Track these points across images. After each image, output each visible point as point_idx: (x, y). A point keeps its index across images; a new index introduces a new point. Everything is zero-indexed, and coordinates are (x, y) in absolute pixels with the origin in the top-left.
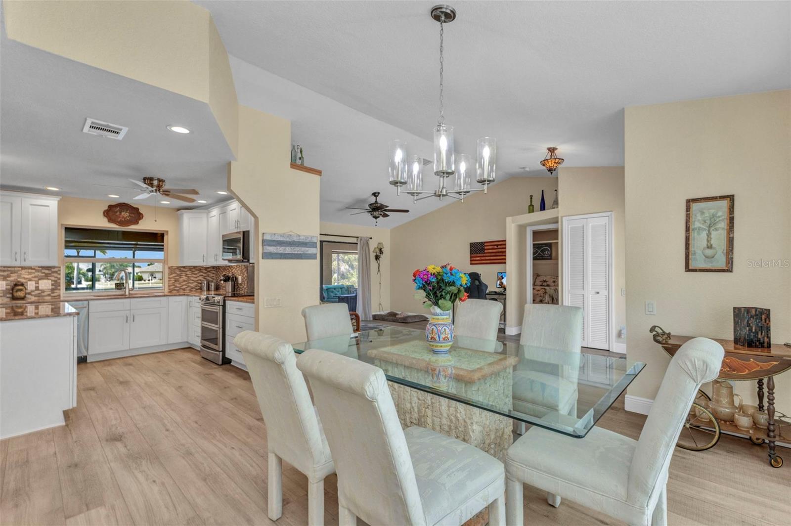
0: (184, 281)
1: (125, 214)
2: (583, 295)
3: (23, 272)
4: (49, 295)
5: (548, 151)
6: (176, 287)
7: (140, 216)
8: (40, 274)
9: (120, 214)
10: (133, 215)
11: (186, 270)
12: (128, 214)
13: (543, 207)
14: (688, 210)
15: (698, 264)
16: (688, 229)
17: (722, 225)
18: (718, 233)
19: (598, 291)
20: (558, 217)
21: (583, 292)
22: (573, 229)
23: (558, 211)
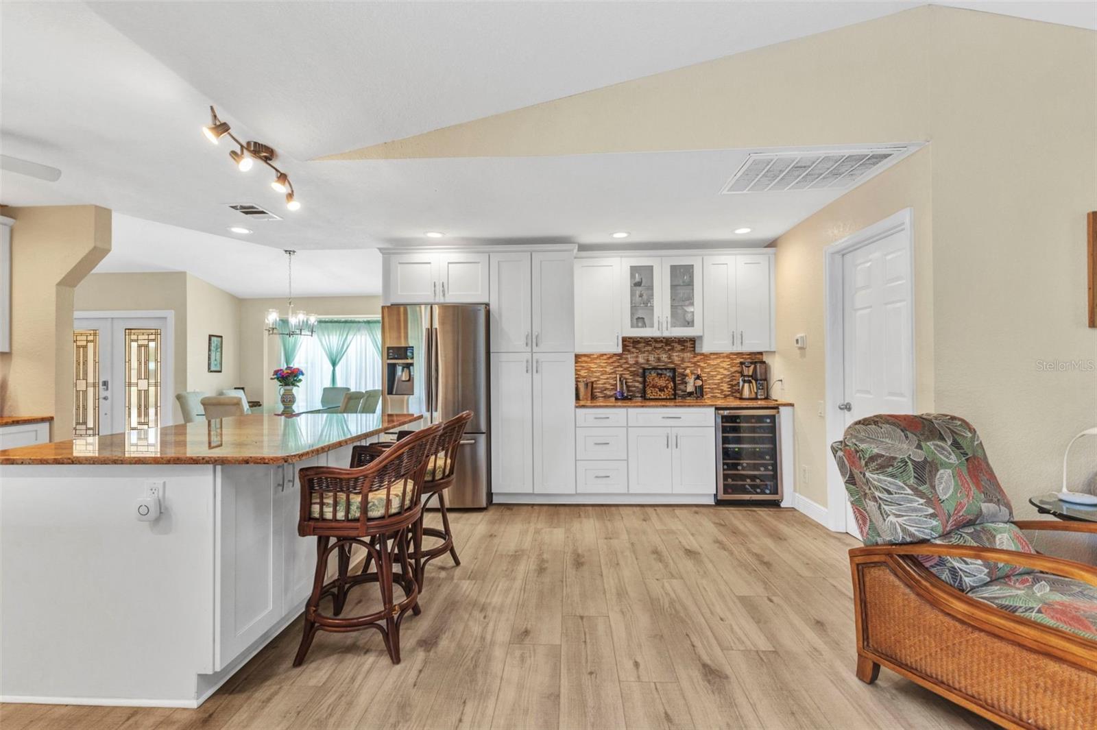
14: (210, 340)
15: (213, 368)
16: (210, 350)
17: (219, 350)
18: (218, 354)
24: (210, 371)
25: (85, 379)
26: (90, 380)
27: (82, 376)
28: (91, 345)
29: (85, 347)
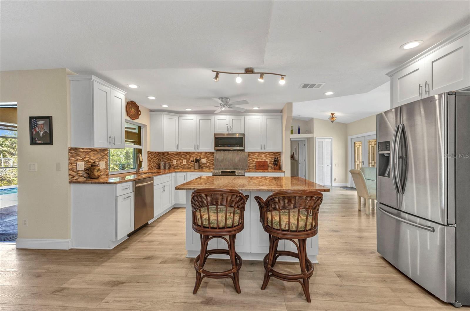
0: (153, 163)
1: (133, 110)
3: (91, 154)
4: (104, 174)
6: (150, 167)
7: (138, 113)
8: (99, 156)
9: (131, 110)
10: (136, 111)
11: (153, 154)
12: (134, 110)
13: (299, 133)
19: (328, 165)
20: (313, 137)
21: (323, 166)
22: (319, 142)
23: (314, 135)
25: (359, 160)
26: (360, 161)
27: (358, 159)
28: (360, 147)
29: (359, 148)
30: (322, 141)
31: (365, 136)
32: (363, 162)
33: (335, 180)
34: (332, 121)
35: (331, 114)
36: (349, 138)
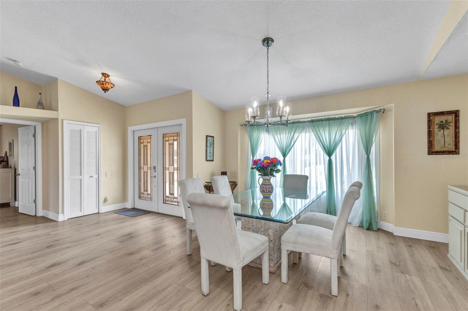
2: (81, 179)
5: (102, 76)
13: (16, 104)
14: (207, 139)
15: (208, 159)
16: (207, 146)
17: (212, 146)
18: (212, 148)
19: (91, 175)
20: (58, 119)
21: (80, 177)
22: (72, 131)
23: (58, 114)
24: (207, 160)
25: (147, 165)
26: (149, 166)
27: (146, 163)
28: (149, 144)
29: (147, 146)
30: (79, 129)
31: (157, 128)
32: (155, 168)
33: (105, 200)
34: (103, 90)
35: (103, 74)
36: (130, 129)
